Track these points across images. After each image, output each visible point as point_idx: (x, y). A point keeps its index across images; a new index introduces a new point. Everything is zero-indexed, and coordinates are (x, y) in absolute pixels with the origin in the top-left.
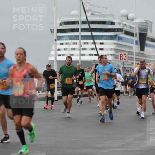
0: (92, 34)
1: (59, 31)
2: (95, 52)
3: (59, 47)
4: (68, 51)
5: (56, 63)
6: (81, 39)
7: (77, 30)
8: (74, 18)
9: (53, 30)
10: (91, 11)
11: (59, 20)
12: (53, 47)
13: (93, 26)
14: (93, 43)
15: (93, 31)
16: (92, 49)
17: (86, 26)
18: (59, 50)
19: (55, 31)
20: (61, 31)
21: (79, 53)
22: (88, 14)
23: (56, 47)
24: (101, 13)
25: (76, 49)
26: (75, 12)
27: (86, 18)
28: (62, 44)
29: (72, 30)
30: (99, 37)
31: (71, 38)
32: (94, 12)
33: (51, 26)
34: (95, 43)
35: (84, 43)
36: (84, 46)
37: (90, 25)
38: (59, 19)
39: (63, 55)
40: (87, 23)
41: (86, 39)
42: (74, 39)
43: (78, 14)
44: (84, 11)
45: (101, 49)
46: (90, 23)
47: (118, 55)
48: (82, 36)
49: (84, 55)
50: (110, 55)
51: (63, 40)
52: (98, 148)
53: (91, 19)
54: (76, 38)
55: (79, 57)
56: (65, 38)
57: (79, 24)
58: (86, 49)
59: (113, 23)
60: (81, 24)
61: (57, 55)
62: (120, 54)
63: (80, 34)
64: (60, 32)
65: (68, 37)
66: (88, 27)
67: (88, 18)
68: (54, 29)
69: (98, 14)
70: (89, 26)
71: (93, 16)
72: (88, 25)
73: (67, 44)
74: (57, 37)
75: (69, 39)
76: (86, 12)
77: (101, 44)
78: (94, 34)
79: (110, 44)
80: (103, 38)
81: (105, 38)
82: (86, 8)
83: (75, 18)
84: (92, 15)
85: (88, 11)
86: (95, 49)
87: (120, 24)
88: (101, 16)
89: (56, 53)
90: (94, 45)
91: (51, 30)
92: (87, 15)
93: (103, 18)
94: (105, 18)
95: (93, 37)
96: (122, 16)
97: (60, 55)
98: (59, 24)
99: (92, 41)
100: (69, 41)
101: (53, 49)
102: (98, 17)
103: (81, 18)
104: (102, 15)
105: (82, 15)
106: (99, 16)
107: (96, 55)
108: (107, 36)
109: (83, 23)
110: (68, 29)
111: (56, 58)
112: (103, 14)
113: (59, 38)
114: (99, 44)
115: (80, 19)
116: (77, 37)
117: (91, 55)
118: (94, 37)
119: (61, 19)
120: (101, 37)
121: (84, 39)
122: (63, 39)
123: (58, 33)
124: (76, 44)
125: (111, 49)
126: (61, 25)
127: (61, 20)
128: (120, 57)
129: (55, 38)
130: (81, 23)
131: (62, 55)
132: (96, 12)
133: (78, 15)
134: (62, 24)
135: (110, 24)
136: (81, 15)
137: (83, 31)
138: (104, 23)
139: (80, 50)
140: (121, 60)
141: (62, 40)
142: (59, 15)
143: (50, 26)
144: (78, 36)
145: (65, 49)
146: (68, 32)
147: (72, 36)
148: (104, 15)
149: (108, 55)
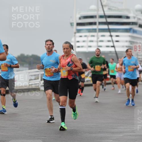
0: (108, 27)
1: (79, 24)
2: (111, 44)
3: (78, 39)
6: (99, 32)
7: (95, 24)
8: (92, 12)
9: (72, 24)
11: (78, 14)
13: (110, 20)
16: (109, 41)
17: (103, 20)
18: (78, 42)
19: (75, 24)
21: (96, 45)
22: (106, 9)
23: (75, 39)
25: (93, 41)
26: (93, 7)
28: (81, 36)
29: (91, 24)
30: (115, 30)
31: (90, 31)
32: (110, 7)
34: (111, 36)
35: (102, 36)
36: (101, 38)
40: (104, 17)
43: (96, 9)
45: (117, 41)
46: (107, 17)
47: (132, 47)
48: (100, 29)
52: (113, 133)
53: (108, 13)
56: (84, 31)
57: (96, 18)
58: (102, 41)
59: (128, 17)
60: (99, 18)
61: (77, 47)
62: (135, 46)
63: (98, 27)
69: (114, 8)
70: (106, 20)
73: (85, 36)
74: (77, 30)
75: (87, 31)
77: (117, 36)
78: (111, 27)
79: (125, 36)
80: (119, 31)
81: (121, 31)
82: (104, 4)
84: (109, 10)
85: (106, 6)
86: (112, 41)
87: (134, 18)
95: (109, 30)
96: (137, 11)
97: (79, 47)
98: (78, 18)
99: (108, 34)
100: (88, 34)
102: (115, 11)
104: (118, 10)
105: (100, 9)
107: (112, 47)
108: (122, 29)
109: (101, 17)
110: (87, 23)
113: (79, 31)
114: (115, 36)
115: (98, 13)
116: (94, 30)
117: (107, 46)
118: (111, 31)
121: (101, 32)
123: (77, 26)
125: (127, 41)
126: (80, 18)
127: (80, 15)
128: (135, 48)
129: (74, 30)
135: (126, 17)
138: (120, 17)
139: (97, 42)
140: (135, 51)
141: (81, 32)
145: (84, 41)
147: (90, 29)
148: (120, 10)
149: (123, 47)
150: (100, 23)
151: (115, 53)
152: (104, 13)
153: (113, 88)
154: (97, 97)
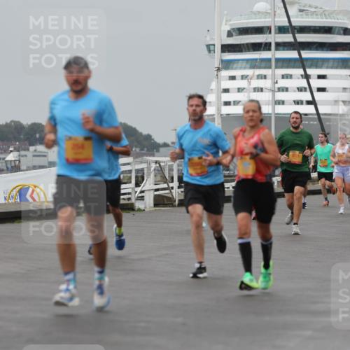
0: (300, 54)
1: (226, 48)
3: (226, 84)
4: (246, 94)
5: (220, 121)
6: (276, 67)
7: (267, 46)
8: (260, 18)
9: (212, 48)
10: (299, 3)
11: (226, 24)
12: (214, 85)
13: (302, 38)
14: (302, 76)
15: (303, 50)
16: (300, 89)
17: (288, 38)
18: (226, 91)
19: (218, 48)
20: (230, 49)
21: (271, 99)
22: (292, 11)
23: (219, 83)
24: (321, 8)
25: (264, 90)
26: (262, 6)
27: (286, 19)
28: (233, 78)
29: (256, 47)
30: (316, 63)
31: (254, 64)
32: (304, 6)
33: (208, 38)
34: (307, 77)
35: (283, 77)
36: (282, 83)
37: (297, 35)
38: (227, 21)
39: (236, 103)
40: (290, 30)
41: (288, 67)
42: (260, 68)
43: (269, 11)
44: (282, 4)
45: (321, 90)
46: (296, 31)
48: (278, 60)
49: (283, 103)
50: (341, 103)
51: (236, 69)
53: (298, 21)
54: (263, 64)
55: (270, 107)
56: (240, 64)
57: (270, 33)
58: (287, 90)
59: (347, 31)
60: (276, 33)
61: (223, 103)
63: (274, 55)
64: (229, 51)
65: (247, 63)
66: (292, 40)
67: (292, 19)
68: (214, 45)
69: (313, 10)
70: (295, 37)
71: (301, 15)
72: (291, 35)
73: (243, 77)
74: (222, 61)
75: (248, 66)
76: (288, 6)
77: (321, 77)
78: (306, 54)
79: (341, 77)
80: (326, 65)
81: (331, 64)
83: (263, 20)
84: (301, 13)
85: (292, 4)
86: (308, 89)
88: (321, 15)
89: (219, 98)
90: (305, 80)
91: (208, 46)
92: (290, 14)
93: (327, 18)
94: (331, 18)
95: (302, 63)
97: (227, 103)
98: (226, 34)
99: (301, 71)
100: (249, 72)
101: (212, 90)
102: (315, 16)
103: (276, 19)
104: (324, 14)
105: (278, 12)
106: (317, 15)
107: (309, 103)
108: (334, 59)
109: (281, 30)
110: (247, 44)
111: (219, 110)
112: (325, 11)
113: (227, 65)
114: (316, 77)
115: (274, 21)
116: (266, 63)
117: (297, 103)
118: (305, 63)
119: (231, 23)
120: (320, 63)
121: (282, 67)
122: (235, 66)
123: (223, 54)
124: (265, 77)
125: (344, 89)
126: (230, 34)
127: (230, 25)
129: (217, 64)
130: (275, 30)
131: (232, 103)
132: (310, 6)
133: (269, 13)
134: (234, 34)
135: (342, 32)
136: (276, 14)
137: (281, 48)
138: (328, 30)
139: (273, 91)
141: (232, 69)
142: (226, 12)
143: (206, 37)
144: (269, 60)
145: (240, 90)
146: (245, 51)
147: (256, 60)
148: (327, 13)
149: (336, 102)
150: (280, 46)
151: (316, 116)
152: (289, 21)
153: (325, 202)
154: (297, 224)
